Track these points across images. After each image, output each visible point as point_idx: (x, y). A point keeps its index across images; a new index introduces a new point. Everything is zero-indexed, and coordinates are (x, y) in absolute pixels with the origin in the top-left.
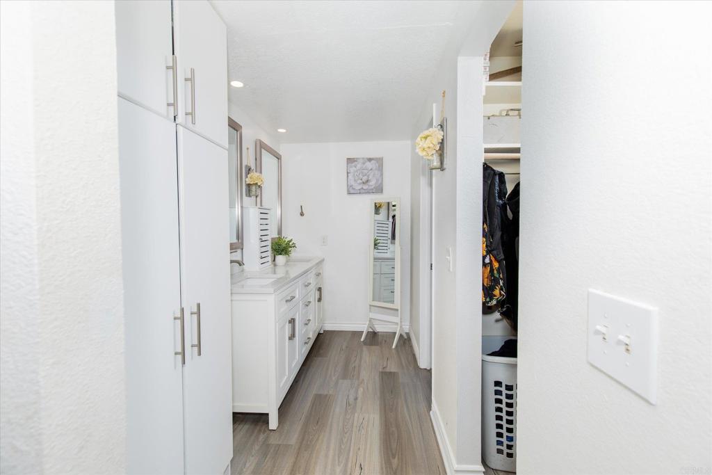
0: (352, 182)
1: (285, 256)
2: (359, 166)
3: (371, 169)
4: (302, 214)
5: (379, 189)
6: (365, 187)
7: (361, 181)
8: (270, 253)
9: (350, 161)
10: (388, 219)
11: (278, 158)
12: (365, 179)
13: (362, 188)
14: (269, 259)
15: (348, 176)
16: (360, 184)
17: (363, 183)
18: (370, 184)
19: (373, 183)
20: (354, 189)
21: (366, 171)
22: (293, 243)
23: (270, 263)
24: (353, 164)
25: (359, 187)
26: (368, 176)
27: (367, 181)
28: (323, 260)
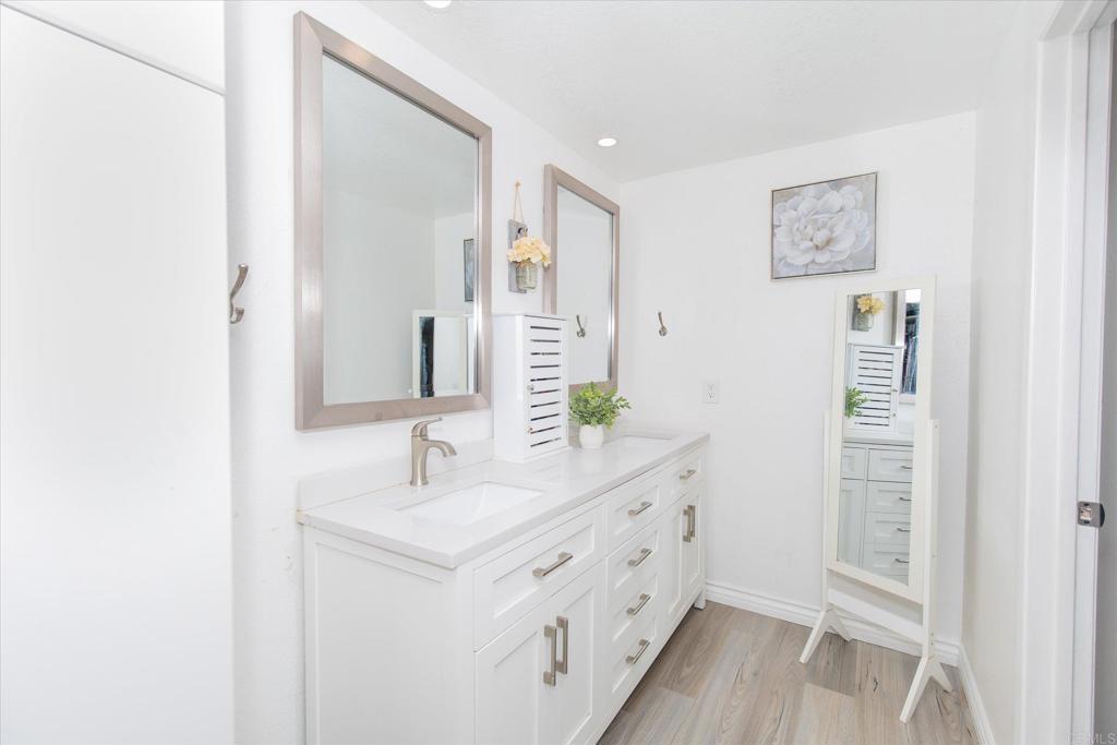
0: (784, 248)
1: (600, 427)
2: (804, 207)
3: (841, 210)
4: (663, 332)
5: (867, 262)
6: (822, 258)
7: (810, 244)
8: (563, 421)
9: (780, 195)
10: (893, 342)
11: (613, 212)
12: (821, 237)
13: (813, 261)
14: (563, 432)
15: (773, 235)
16: (807, 251)
17: (817, 247)
18: (837, 247)
19: (845, 245)
20: (789, 265)
21: (822, 218)
22: (621, 399)
23: (564, 441)
24: (788, 204)
25: (807, 258)
26: (832, 231)
27: (829, 242)
28: (707, 437)
